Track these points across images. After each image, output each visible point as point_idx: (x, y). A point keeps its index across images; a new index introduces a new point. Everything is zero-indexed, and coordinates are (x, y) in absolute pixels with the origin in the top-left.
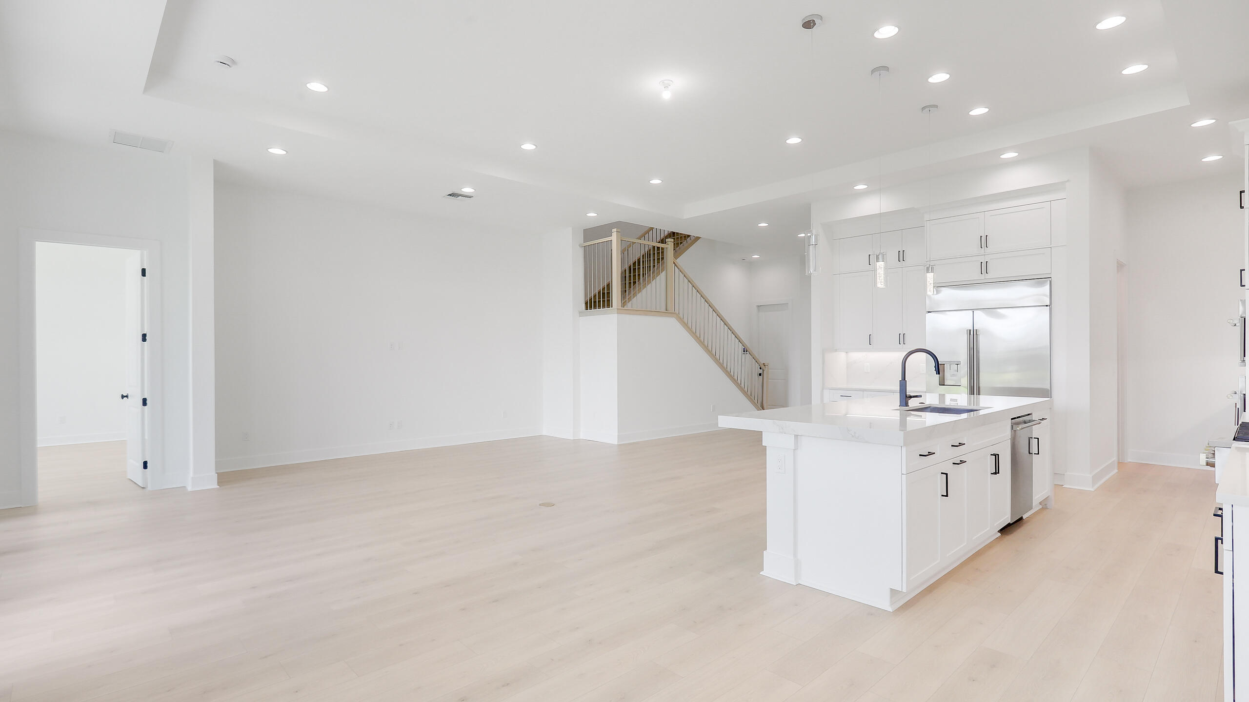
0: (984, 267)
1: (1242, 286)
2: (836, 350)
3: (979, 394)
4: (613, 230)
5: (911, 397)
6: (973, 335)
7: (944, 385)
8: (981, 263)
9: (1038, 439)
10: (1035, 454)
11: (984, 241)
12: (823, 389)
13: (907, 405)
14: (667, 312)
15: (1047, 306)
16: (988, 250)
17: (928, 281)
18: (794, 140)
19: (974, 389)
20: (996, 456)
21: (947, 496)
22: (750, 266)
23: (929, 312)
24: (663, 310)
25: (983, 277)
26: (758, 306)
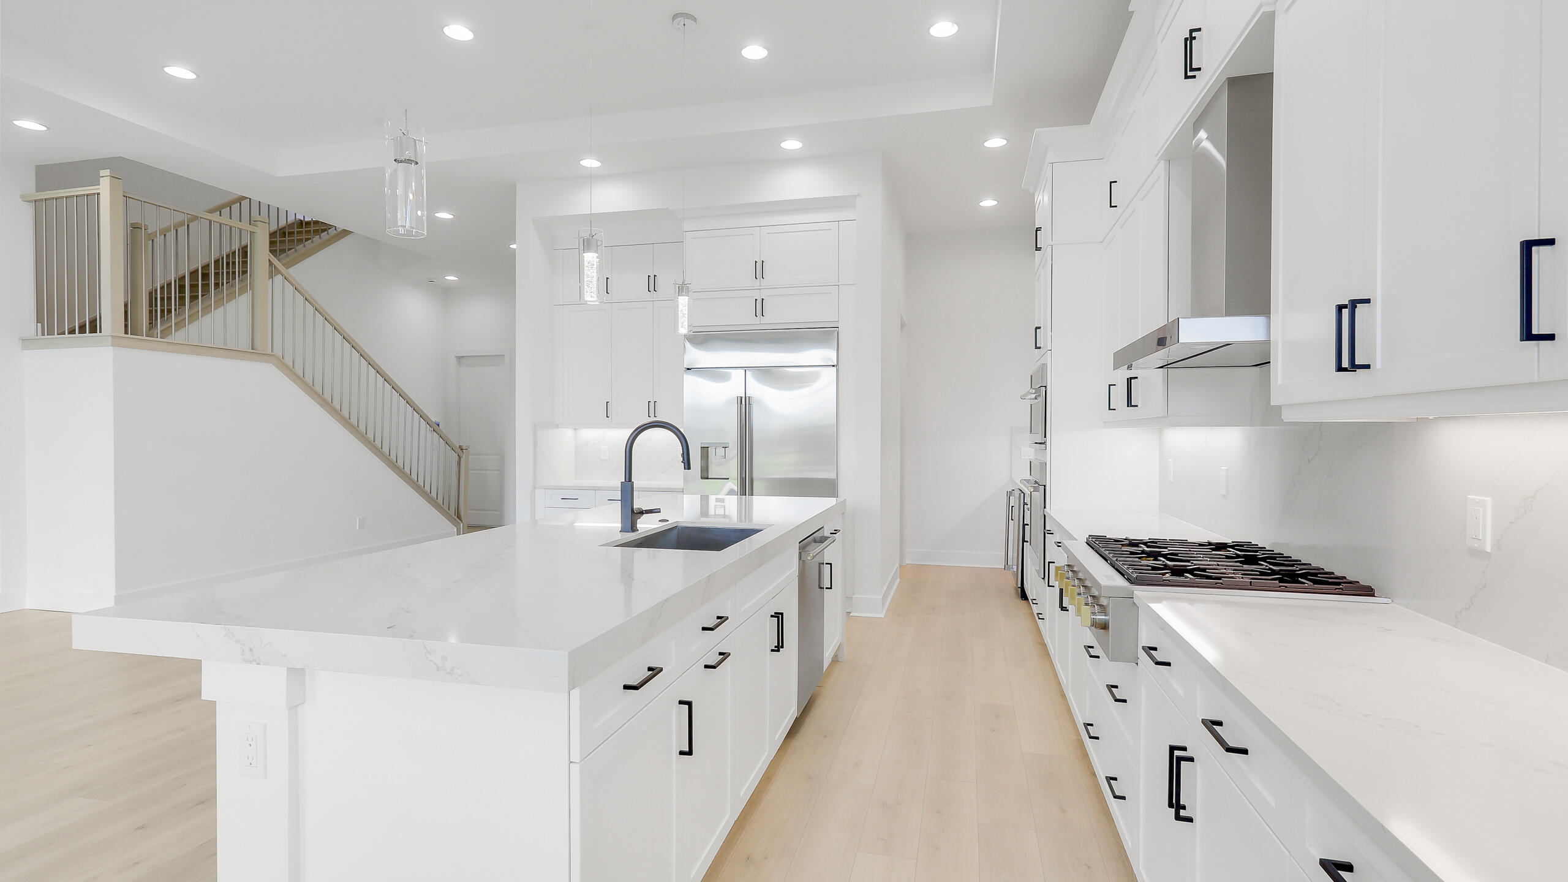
0: (760, 308)
1: (1037, 348)
2: (557, 426)
3: (752, 495)
4: (103, 173)
5: (642, 513)
6: (745, 404)
7: (708, 478)
8: (756, 300)
9: (831, 564)
10: (827, 588)
11: (759, 270)
12: (535, 489)
13: (633, 528)
14: (254, 351)
15: (833, 366)
16: (765, 282)
17: (680, 310)
18: (459, 32)
19: (746, 487)
20: (779, 616)
21: (690, 753)
22: (446, 294)
23: (688, 369)
24: (245, 345)
25: (757, 320)
26: (459, 358)
